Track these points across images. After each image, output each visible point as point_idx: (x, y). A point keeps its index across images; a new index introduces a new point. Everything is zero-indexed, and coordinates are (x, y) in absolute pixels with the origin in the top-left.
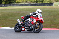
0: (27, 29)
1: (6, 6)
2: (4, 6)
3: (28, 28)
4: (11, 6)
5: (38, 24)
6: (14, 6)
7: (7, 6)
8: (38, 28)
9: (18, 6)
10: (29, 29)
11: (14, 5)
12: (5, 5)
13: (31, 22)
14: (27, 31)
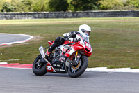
0: (56, 67)
1: (77, 17)
2: (71, 17)
3: (59, 66)
4: (89, 17)
5: (79, 57)
6: (95, 17)
7: (79, 17)
8: (79, 66)
9: (105, 16)
10: (60, 68)
11: (95, 15)
12: (75, 15)
13: (64, 53)
14: (57, 72)
